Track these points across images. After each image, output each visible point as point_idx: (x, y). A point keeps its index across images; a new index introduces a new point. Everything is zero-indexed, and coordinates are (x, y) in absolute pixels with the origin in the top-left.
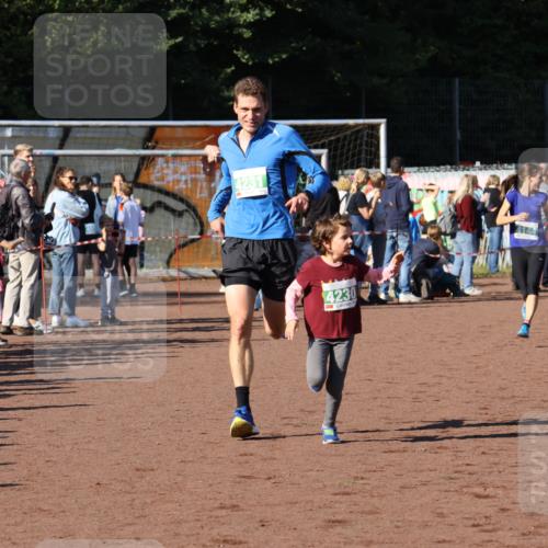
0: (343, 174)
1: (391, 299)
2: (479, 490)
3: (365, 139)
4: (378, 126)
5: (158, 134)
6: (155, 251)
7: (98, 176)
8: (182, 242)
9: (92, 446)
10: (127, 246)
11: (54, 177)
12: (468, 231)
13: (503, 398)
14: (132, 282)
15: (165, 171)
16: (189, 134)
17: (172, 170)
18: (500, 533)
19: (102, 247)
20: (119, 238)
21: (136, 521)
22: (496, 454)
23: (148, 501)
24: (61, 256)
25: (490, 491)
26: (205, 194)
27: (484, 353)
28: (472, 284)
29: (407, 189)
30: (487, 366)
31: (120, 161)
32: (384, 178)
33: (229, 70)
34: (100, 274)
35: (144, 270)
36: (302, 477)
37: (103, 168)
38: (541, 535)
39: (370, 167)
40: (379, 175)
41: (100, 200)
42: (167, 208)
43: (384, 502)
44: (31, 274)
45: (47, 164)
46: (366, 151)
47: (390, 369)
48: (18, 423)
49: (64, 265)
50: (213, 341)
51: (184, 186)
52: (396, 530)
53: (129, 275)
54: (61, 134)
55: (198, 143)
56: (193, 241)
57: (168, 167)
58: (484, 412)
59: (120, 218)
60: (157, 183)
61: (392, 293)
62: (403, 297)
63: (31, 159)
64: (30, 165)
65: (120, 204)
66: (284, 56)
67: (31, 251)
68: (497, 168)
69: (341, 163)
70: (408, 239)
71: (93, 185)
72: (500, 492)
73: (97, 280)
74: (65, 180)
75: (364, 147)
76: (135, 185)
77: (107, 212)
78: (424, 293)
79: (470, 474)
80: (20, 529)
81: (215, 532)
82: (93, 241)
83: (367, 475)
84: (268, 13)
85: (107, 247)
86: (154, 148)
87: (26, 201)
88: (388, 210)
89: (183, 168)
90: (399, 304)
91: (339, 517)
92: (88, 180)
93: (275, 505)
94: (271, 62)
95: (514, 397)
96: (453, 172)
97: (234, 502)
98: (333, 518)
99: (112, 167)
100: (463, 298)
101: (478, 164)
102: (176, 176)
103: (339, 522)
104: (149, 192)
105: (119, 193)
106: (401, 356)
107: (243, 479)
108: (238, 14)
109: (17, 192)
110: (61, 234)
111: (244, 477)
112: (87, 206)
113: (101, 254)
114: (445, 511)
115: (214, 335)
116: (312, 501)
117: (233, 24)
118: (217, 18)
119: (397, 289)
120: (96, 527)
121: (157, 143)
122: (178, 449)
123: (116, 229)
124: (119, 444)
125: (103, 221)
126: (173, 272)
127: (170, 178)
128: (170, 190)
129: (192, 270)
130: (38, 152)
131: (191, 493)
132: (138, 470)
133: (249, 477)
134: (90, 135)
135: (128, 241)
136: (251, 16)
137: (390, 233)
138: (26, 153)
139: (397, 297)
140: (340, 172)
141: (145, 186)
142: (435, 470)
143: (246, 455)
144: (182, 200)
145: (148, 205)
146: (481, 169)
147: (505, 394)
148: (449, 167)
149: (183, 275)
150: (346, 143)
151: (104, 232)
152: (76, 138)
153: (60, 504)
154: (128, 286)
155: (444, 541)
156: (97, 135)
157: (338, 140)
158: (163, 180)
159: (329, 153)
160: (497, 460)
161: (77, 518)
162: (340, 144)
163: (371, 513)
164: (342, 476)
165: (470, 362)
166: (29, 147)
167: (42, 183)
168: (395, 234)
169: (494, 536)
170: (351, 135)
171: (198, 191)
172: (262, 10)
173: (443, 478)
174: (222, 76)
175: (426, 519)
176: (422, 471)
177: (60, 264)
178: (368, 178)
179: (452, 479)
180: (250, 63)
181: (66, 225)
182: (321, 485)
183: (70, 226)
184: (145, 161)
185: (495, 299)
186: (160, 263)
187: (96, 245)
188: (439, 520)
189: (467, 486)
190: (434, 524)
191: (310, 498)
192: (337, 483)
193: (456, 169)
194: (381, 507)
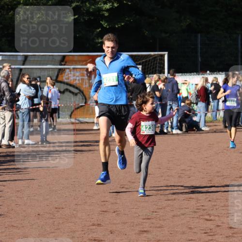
1: (170, 132)
2: (207, 217)
3: (158, 61)
4: (164, 55)
5: (66, 59)
6: (65, 111)
7: (40, 77)
8: (77, 107)
9: (36, 198)
10: (52, 109)
11: (20, 78)
12: (203, 102)
13: (218, 176)
14: (55, 124)
15: (70, 75)
16: (80, 58)
17: (73, 75)
18: (217, 236)
19: (41, 109)
20: (49, 105)
21: (56, 231)
22: (215, 201)
23: (61, 222)
24: (23, 113)
25: (212, 218)
26: (87, 85)
27: (210, 156)
28: (205, 126)
29: (177, 83)
30: (211, 162)
31: (50, 71)
32: (166, 78)
33: (98, 30)
34: (41, 121)
35: (60, 119)
36: (129, 211)
37: (42, 74)
38: (234, 237)
39: (160, 73)
40: (164, 77)
41: (41, 88)
42: (70, 92)
43: (165, 222)
44: (9, 121)
45: (17, 72)
46: (159, 66)
47: (169, 163)
48: (3, 187)
49: (24, 117)
50: (90, 151)
51: (78, 82)
52: (170, 235)
53: (53, 121)
54: (23, 59)
55: (85, 63)
56: (82, 106)
57: (71, 73)
58: (210, 182)
59: (50, 96)
60: (66, 81)
61: (169, 129)
62: (175, 131)
63: (10, 70)
64: (10, 72)
65: (50, 90)
66: (123, 24)
67: (10, 111)
68: (217, 74)
69: (148, 72)
70: (177, 105)
71: (38, 81)
72: (217, 218)
73: (39, 124)
74: (25, 79)
75: (158, 65)
76: (56, 81)
77: (44, 94)
78: (184, 129)
80: (4, 235)
81: (90, 236)
82: (37, 106)
83: (157, 211)
84: (116, 5)
85: (44, 109)
86: (64, 65)
87: (7, 89)
88: (168, 93)
89: (78, 74)
90: (173, 134)
91: (145, 229)
92: (35, 79)
93: (118, 224)
94: (117, 26)
95: (223, 176)
96: (197, 76)
97: (99, 223)
98: (143, 230)
99: (46, 73)
100: (201, 132)
101: (208, 72)
102: (75, 78)
103: (145, 231)
104: (62, 85)
105: (49, 85)
106: (174, 157)
107: (103, 213)
108: (102, 5)
109: (4, 84)
110: (23, 103)
111: (103, 211)
112: (35, 91)
113: (41, 112)
114: (192, 226)
115: (90, 148)
116: (133, 222)
117: (100, 10)
118: (93, 7)
119: (172, 128)
120: (37, 234)
121: (66, 62)
122: (75, 199)
123: (47, 101)
124: (48, 197)
125: (42, 97)
126: (73, 120)
127: (72, 78)
128: (72, 83)
129: (81, 119)
130: (13, 67)
131: (80, 219)
132: (56, 208)
133: (106, 211)
134: (36, 59)
135: (53, 106)
136: (108, 6)
137: (169, 103)
138: (8, 67)
139: (172, 131)
140: (147, 76)
141: (61, 82)
142: (188, 208)
143: (104, 201)
144: (77, 88)
145: (62, 90)
146: (209, 74)
147: (219, 174)
148: (195, 73)
149: (77, 121)
150: (150, 63)
151: (42, 102)
152: (30, 61)
153: (21, 224)
154: (53, 126)
155: (192, 240)
156: (40, 59)
157: (146, 62)
158: (68, 79)
159: (142, 67)
160: (215, 204)
161: (29, 230)
162: (147, 64)
163: (159, 227)
164: (147, 211)
165: (204, 160)
166: (9, 65)
167: (15, 80)
168: (171, 103)
169: (214, 238)
170: (152, 59)
171: (84, 84)
172: (113, 3)
174: (95, 33)
175: (184, 230)
176: (182, 209)
177: (23, 116)
178: (159, 78)
179: (195, 212)
180: (108, 27)
181: (25, 99)
182: (137, 215)
183: (27, 100)
184: (61, 71)
185: (215, 132)
186: (67, 116)
187: (39, 108)
188: (190, 230)
189: (202, 216)
190: (187, 232)
191: (133, 221)
192: (144, 214)
193: (199, 75)
194: (164, 225)
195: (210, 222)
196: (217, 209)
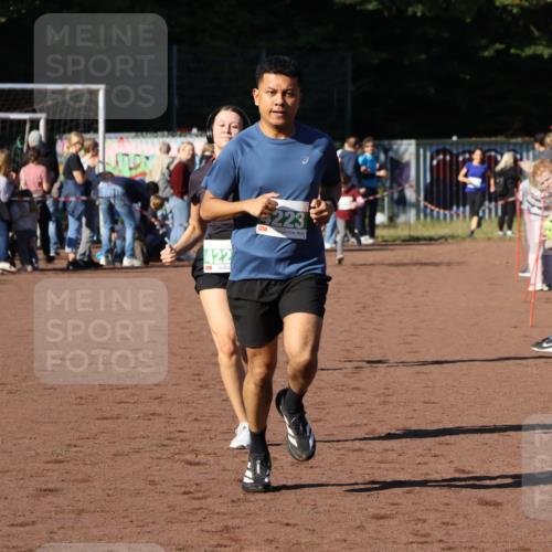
0: (61, 138)
2: (190, 457)
18: (210, 500)
22: (208, 420)
25: (201, 458)
27: (198, 319)
30: (200, 332)
36: (15, 445)
38: (249, 501)
39: (88, 132)
43: (96, 470)
52: (108, 498)
58: (197, 377)
66: (3, 20)
69: (59, 127)
72: (211, 459)
79: (182, 440)
83: (78, 443)
91: (51, 486)
96: (171, 138)
98: (44, 487)
101: (195, 131)
103: (50, 490)
114: (157, 479)
116: (24, 470)
140: (58, 136)
142: (148, 437)
146: (197, 136)
148: (166, 133)
160: (208, 427)
163: (83, 481)
164: (54, 443)
165: (183, 328)
169: (203, 503)
173: (157, 445)
175: (137, 487)
176: (135, 438)
179: (163, 445)
182: (33, 453)
188: (153, 488)
189: (179, 454)
190: (145, 491)
191: (22, 466)
192: (50, 450)
193: (173, 136)
194: (93, 474)
195: (197, 468)
196: (211, 439)
